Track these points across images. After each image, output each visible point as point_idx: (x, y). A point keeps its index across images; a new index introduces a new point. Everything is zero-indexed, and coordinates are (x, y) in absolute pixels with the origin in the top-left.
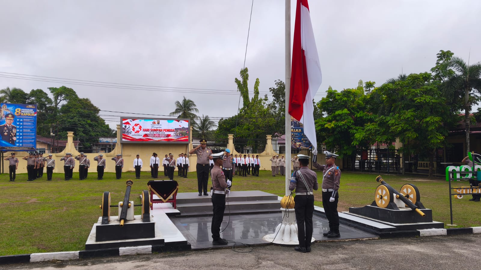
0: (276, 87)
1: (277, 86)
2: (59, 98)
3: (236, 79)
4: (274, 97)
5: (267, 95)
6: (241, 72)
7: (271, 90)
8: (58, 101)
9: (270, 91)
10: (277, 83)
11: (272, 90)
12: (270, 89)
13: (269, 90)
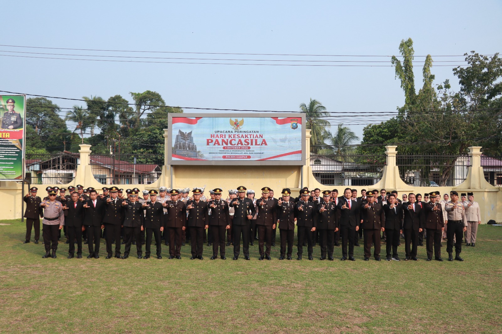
0: (465, 65)
1: (469, 63)
2: (143, 107)
3: (394, 58)
4: (461, 84)
5: (448, 82)
6: (402, 45)
7: (455, 72)
8: (141, 111)
9: (455, 74)
10: (469, 57)
11: (457, 72)
12: (454, 70)
13: (453, 72)
